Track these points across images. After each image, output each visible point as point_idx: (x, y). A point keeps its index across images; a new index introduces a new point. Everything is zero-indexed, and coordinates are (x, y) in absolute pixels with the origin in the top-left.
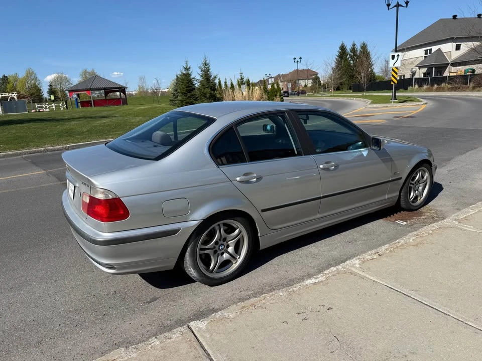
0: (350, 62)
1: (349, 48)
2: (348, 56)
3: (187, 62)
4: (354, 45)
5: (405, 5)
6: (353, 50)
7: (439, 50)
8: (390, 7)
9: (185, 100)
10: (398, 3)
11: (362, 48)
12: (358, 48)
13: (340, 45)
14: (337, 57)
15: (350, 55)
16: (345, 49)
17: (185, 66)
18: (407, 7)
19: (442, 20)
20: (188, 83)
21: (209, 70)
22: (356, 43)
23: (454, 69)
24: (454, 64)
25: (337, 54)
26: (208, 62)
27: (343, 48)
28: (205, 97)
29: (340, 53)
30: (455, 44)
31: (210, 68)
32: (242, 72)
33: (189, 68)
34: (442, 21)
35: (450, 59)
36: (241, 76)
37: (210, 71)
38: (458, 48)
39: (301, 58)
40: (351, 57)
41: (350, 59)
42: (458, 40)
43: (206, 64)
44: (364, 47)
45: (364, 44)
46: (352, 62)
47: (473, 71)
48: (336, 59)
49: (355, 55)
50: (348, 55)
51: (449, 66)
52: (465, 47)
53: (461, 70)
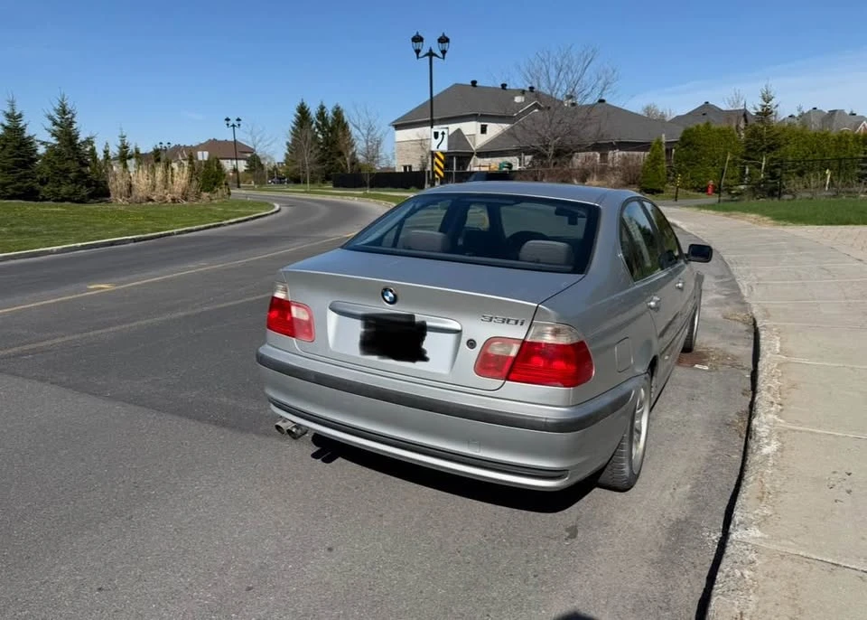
0: (317, 136)
1: (313, 112)
2: (314, 125)
3: (13, 102)
4: (322, 108)
5: (441, 55)
6: (321, 115)
7: (459, 131)
8: (421, 55)
9: (10, 183)
10: (431, 50)
11: (335, 114)
12: (329, 114)
13: (298, 104)
14: (293, 125)
15: (317, 123)
16: (307, 112)
17: (8, 110)
18: (444, 58)
19: (456, 85)
20: (18, 148)
21: (71, 124)
22: (325, 105)
23: (480, 161)
24: (481, 154)
25: (294, 119)
26: (68, 108)
27: (303, 111)
28: (66, 177)
29: (298, 118)
30: (479, 124)
31: (74, 120)
32: (124, 134)
33: (20, 116)
34: (457, 87)
35: (474, 145)
36: (123, 141)
37: (75, 126)
38: (484, 130)
39: (239, 120)
40: (318, 126)
41: (317, 130)
42: (484, 118)
43: (63, 111)
44: (338, 113)
45: (338, 108)
46: (320, 136)
47: (510, 166)
48: (293, 128)
49: (325, 124)
50: (312, 123)
51: (474, 157)
52: (494, 129)
53: (493, 164)
